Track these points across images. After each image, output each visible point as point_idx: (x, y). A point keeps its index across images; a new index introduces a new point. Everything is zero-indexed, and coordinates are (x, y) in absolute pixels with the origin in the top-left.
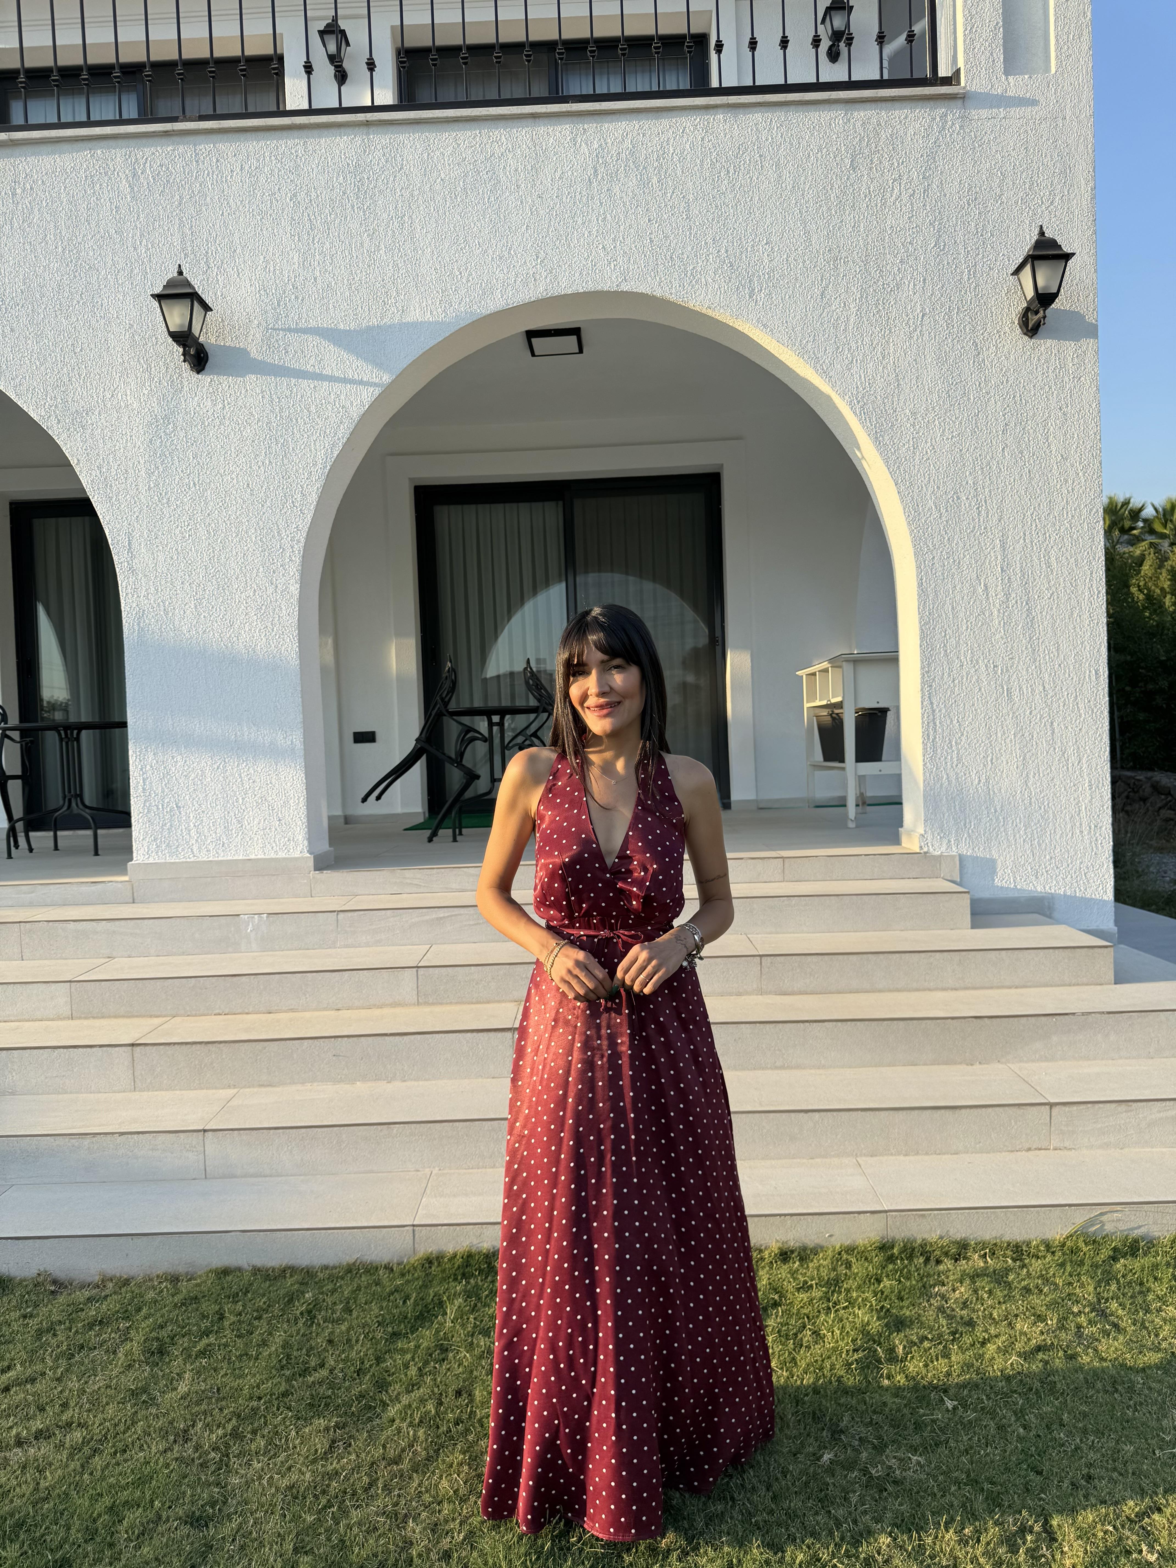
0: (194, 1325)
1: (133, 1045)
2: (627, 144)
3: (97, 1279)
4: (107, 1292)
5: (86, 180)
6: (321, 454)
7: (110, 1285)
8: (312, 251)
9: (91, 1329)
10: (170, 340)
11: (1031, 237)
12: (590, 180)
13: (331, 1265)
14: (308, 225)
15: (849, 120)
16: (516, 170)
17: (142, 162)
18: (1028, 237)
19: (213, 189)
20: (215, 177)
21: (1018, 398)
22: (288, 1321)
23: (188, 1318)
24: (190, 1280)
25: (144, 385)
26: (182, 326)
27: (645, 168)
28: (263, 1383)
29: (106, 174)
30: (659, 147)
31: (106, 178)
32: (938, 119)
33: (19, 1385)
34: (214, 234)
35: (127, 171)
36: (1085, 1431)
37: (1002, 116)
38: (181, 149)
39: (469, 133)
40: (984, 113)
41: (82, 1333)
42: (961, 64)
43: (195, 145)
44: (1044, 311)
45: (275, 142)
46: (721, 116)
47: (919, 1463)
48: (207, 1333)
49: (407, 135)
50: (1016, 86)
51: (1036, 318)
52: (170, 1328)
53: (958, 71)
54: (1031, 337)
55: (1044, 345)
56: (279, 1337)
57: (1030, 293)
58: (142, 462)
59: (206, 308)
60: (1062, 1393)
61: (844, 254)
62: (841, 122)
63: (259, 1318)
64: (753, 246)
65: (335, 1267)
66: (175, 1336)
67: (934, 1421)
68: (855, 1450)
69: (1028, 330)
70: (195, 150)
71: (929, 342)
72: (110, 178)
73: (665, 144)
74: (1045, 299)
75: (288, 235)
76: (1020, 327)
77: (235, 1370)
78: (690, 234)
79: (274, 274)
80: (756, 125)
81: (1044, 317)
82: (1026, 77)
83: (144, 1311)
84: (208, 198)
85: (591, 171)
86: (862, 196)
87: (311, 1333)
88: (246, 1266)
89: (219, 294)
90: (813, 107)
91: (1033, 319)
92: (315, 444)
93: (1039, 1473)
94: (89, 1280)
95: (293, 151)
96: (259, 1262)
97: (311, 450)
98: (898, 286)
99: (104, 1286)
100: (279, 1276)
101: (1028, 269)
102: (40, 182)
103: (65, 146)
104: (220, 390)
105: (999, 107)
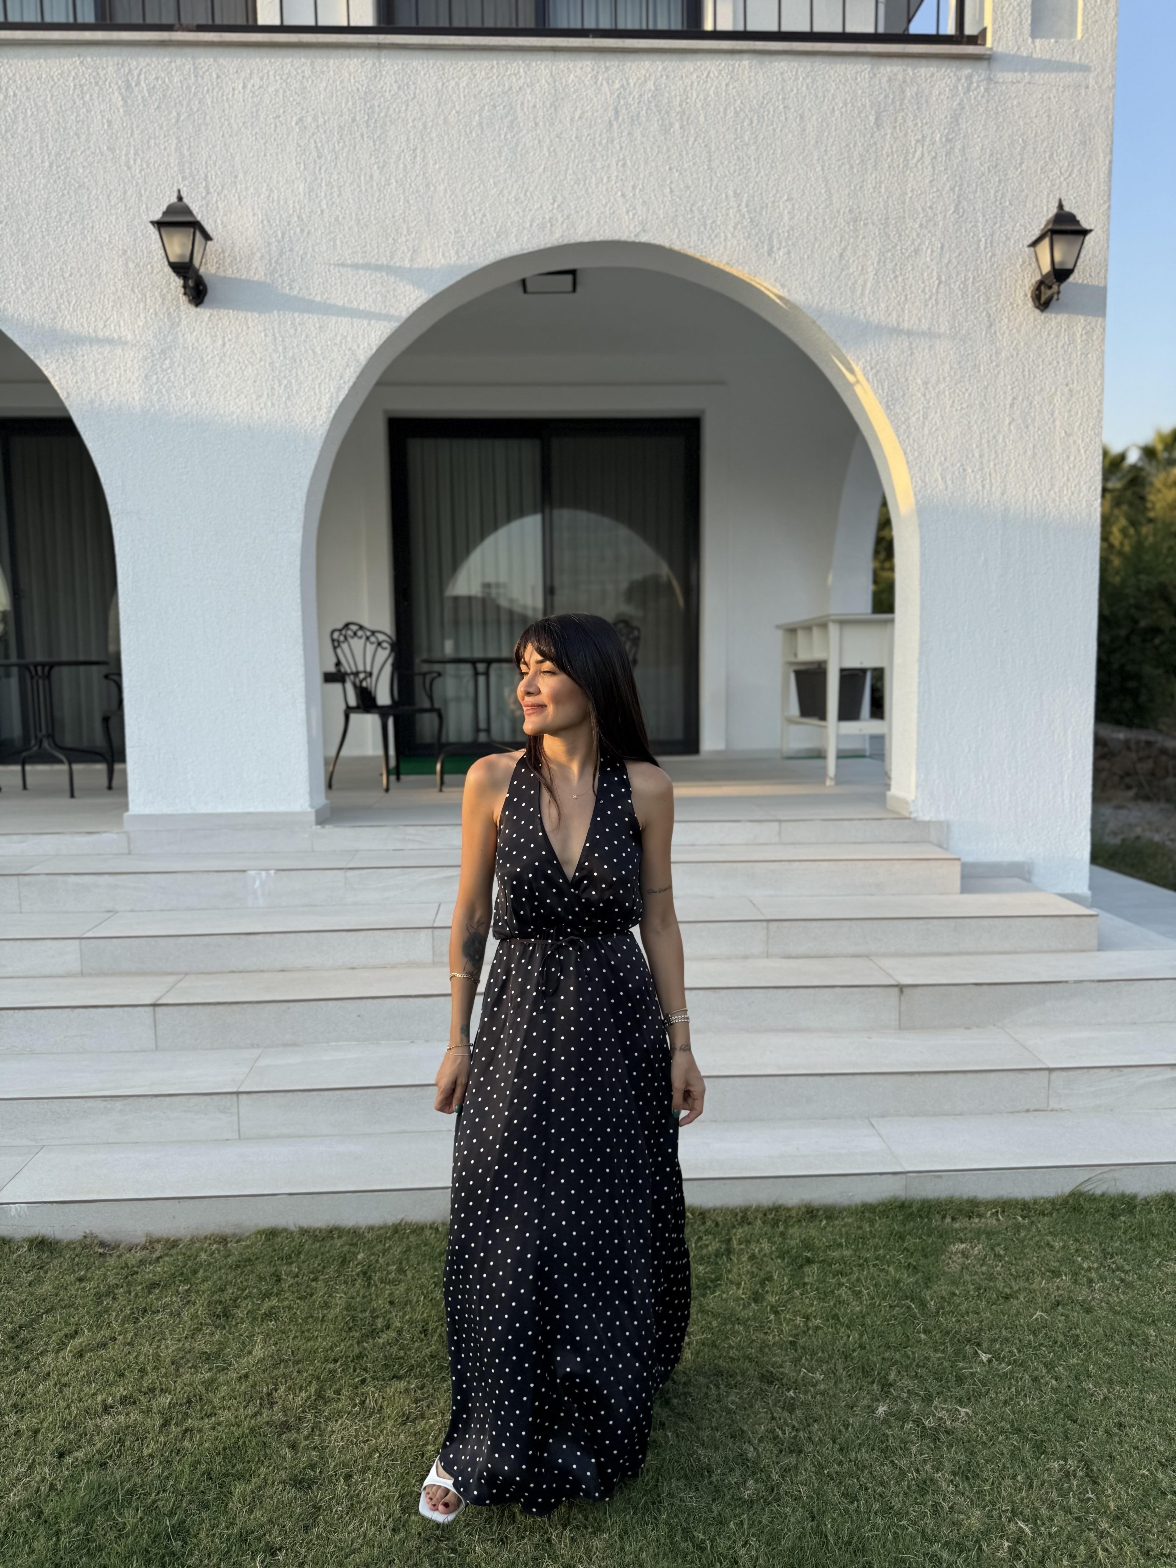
0: (254, 1288)
1: (154, 1005)
2: (650, 85)
3: (143, 1240)
4: (157, 1254)
5: (74, 89)
6: (326, 399)
7: (159, 1247)
8: (319, 181)
9: (150, 1293)
10: (168, 270)
11: (1048, 209)
12: (610, 121)
13: (377, 1225)
14: (314, 154)
15: (875, 75)
16: (535, 106)
17: (136, 73)
18: (1045, 208)
19: (213, 107)
20: (215, 94)
21: (1026, 373)
22: (346, 1282)
23: (247, 1280)
24: (238, 1242)
25: (139, 316)
26: (182, 256)
27: (667, 113)
28: (336, 1346)
29: (97, 83)
30: (682, 91)
31: (97, 89)
32: (963, 80)
33: (91, 1350)
34: (214, 157)
35: (120, 82)
36: (1110, 1382)
37: (1026, 80)
38: (179, 62)
39: (486, 63)
40: (1010, 76)
41: (142, 1297)
42: (988, 22)
43: (193, 58)
44: (1059, 286)
45: (280, 60)
46: (746, 63)
47: (967, 1414)
48: (267, 1295)
49: (421, 61)
50: (1041, 48)
51: (1049, 292)
52: (231, 1291)
53: (984, 31)
54: (1042, 311)
55: (1054, 320)
56: (340, 1299)
57: (1046, 268)
58: (137, 398)
59: (207, 237)
60: (1085, 1346)
61: (864, 216)
62: (867, 76)
63: (315, 1280)
64: (773, 202)
65: (380, 1228)
66: (237, 1299)
67: (973, 1374)
68: (906, 1402)
69: (1040, 304)
70: (194, 64)
71: (943, 310)
72: (101, 89)
73: (688, 89)
74: (1061, 274)
75: (294, 162)
76: (1033, 300)
77: (303, 1332)
78: (711, 185)
79: (278, 204)
80: (782, 73)
81: (1058, 293)
82: (1052, 41)
83: (200, 1274)
84: (208, 117)
85: (611, 113)
86: (885, 156)
87: (370, 1295)
88: (292, 1228)
89: (219, 222)
90: (839, 59)
91: (1046, 294)
92: (319, 387)
93: (1075, 1421)
94: (137, 1241)
95: (299, 71)
96: (305, 1223)
97: (315, 393)
98: (916, 251)
99: (153, 1248)
100: (327, 1237)
101: (1046, 242)
102: (24, 89)
103: (52, 51)
104: (220, 326)
105: (1023, 71)
